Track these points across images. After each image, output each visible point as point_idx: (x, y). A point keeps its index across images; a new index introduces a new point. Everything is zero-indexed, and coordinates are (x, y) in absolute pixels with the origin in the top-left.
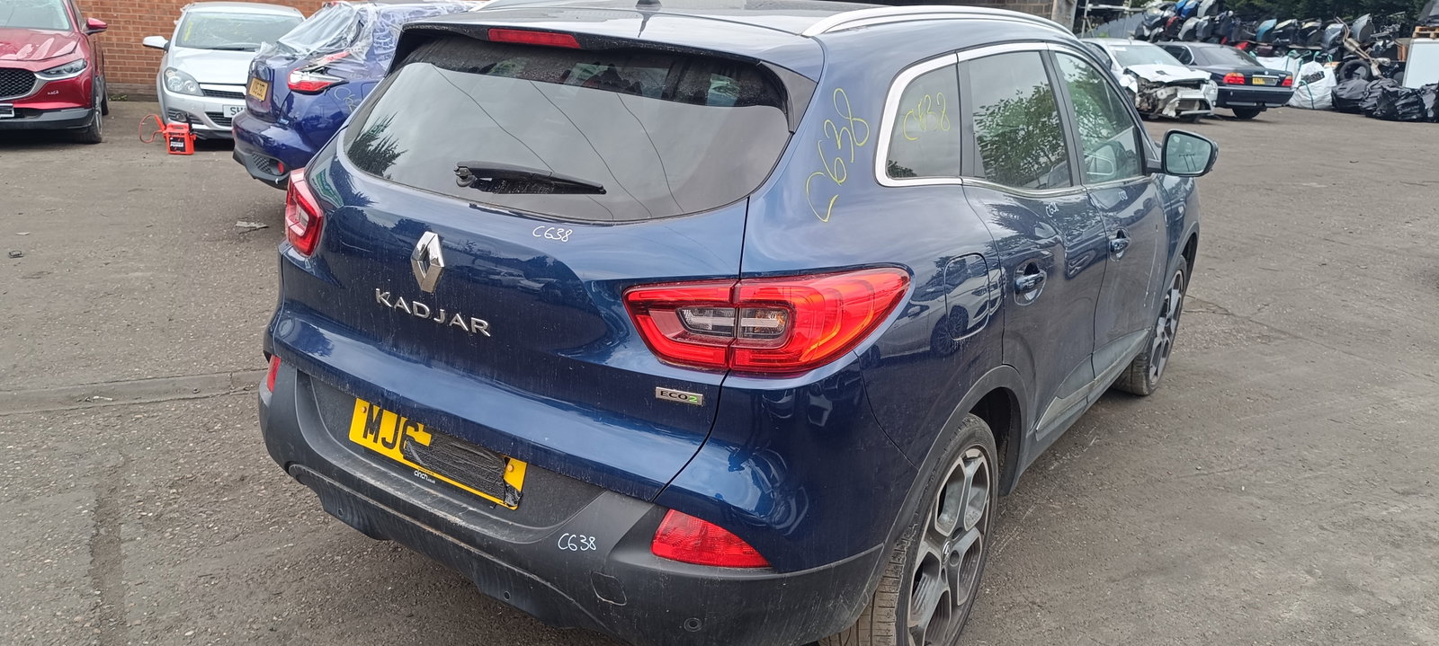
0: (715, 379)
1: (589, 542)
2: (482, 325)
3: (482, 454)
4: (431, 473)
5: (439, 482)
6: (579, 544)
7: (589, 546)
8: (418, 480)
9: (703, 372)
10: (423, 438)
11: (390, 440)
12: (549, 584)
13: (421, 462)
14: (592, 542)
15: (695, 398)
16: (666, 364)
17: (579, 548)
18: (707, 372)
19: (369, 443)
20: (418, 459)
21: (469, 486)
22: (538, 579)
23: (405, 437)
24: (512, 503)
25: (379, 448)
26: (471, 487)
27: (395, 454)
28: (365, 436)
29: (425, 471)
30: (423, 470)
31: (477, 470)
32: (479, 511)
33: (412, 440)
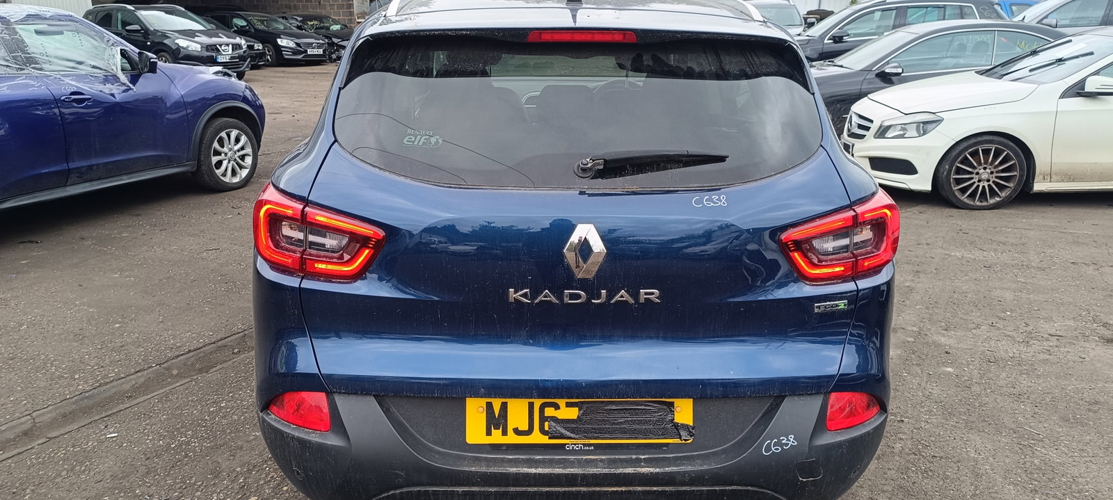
0: (849, 286)
1: (790, 441)
2: (654, 294)
3: (643, 407)
4: (587, 441)
5: (597, 446)
6: (782, 445)
7: (790, 443)
8: (573, 452)
9: (839, 283)
10: (569, 413)
11: (525, 427)
12: (749, 488)
13: (572, 435)
14: (792, 440)
15: (842, 304)
16: (813, 285)
17: (782, 448)
18: (842, 282)
19: (497, 437)
20: (568, 434)
21: (636, 438)
22: (740, 488)
23: (543, 419)
24: (688, 437)
25: (512, 439)
26: (639, 439)
27: (537, 438)
28: (489, 433)
29: (579, 441)
30: (575, 441)
31: (640, 422)
32: (651, 456)
33: (554, 419)
